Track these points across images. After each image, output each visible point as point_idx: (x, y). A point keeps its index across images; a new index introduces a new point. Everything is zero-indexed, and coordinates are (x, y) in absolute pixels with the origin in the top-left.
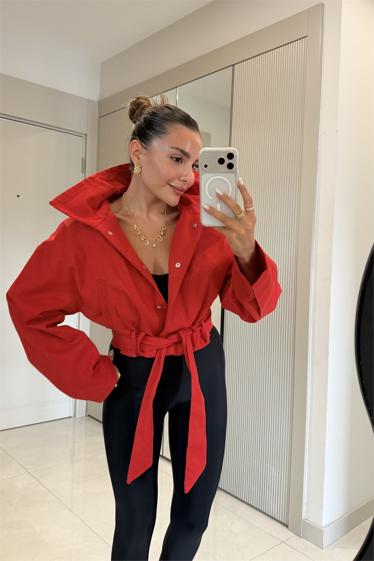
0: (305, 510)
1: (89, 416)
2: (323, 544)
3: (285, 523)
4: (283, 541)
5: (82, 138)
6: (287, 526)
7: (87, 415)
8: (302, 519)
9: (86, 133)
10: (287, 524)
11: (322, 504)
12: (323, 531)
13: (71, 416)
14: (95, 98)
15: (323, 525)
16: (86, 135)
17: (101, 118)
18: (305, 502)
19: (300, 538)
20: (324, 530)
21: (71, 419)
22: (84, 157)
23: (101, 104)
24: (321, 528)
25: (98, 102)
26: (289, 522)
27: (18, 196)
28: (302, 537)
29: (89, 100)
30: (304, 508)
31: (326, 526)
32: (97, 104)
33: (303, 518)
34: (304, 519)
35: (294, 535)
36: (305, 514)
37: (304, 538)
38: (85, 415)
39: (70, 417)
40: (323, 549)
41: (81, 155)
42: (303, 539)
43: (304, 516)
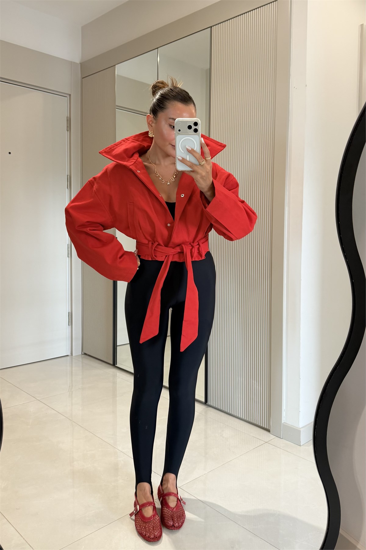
0: (284, 415)
1: (85, 354)
2: (300, 442)
3: (267, 428)
4: (266, 442)
5: (66, 98)
6: (268, 431)
7: (83, 353)
8: (282, 422)
9: (70, 93)
10: (269, 429)
11: (299, 409)
13: (68, 354)
14: (78, 60)
16: (70, 95)
17: (83, 79)
18: (284, 408)
19: (280, 439)
20: (301, 430)
21: (68, 358)
22: (68, 116)
23: (83, 65)
24: (299, 429)
25: (81, 64)
26: (271, 427)
27: (10, 153)
28: (282, 438)
29: (71, 62)
30: (284, 414)
31: (302, 427)
32: (80, 65)
33: (283, 422)
35: (275, 437)
36: (284, 419)
37: (284, 439)
38: (81, 354)
39: (68, 356)
40: (300, 446)
41: (66, 114)
43: (284, 420)
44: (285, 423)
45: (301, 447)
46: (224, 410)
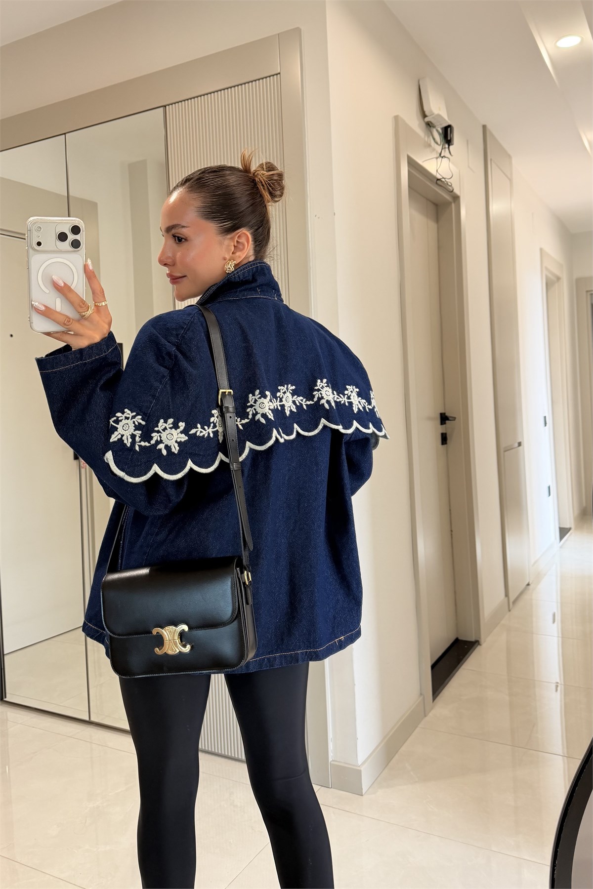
0: (331, 748)
2: (362, 789)
8: (330, 761)
11: (356, 734)
12: (360, 771)
15: (360, 763)
18: (331, 736)
19: (327, 788)
20: (362, 769)
24: (358, 768)
30: (331, 746)
31: (363, 763)
33: (330, 759)
34: (331, 761)
35: (320, 787)
36: (332, 754)
37: (334, 788)
40: (362, 795)
42: (332, 789)
43: (331, 756)
44: (333, 761)
45: (364, 797)
46: (228, 755)
